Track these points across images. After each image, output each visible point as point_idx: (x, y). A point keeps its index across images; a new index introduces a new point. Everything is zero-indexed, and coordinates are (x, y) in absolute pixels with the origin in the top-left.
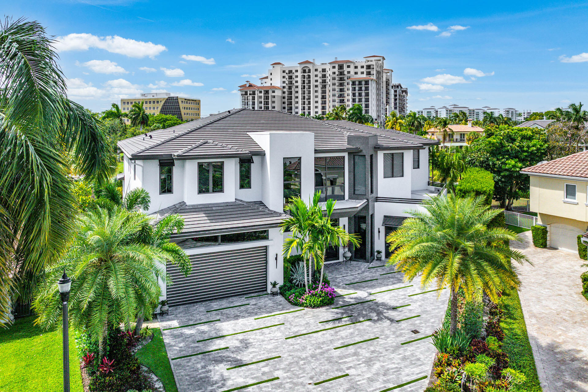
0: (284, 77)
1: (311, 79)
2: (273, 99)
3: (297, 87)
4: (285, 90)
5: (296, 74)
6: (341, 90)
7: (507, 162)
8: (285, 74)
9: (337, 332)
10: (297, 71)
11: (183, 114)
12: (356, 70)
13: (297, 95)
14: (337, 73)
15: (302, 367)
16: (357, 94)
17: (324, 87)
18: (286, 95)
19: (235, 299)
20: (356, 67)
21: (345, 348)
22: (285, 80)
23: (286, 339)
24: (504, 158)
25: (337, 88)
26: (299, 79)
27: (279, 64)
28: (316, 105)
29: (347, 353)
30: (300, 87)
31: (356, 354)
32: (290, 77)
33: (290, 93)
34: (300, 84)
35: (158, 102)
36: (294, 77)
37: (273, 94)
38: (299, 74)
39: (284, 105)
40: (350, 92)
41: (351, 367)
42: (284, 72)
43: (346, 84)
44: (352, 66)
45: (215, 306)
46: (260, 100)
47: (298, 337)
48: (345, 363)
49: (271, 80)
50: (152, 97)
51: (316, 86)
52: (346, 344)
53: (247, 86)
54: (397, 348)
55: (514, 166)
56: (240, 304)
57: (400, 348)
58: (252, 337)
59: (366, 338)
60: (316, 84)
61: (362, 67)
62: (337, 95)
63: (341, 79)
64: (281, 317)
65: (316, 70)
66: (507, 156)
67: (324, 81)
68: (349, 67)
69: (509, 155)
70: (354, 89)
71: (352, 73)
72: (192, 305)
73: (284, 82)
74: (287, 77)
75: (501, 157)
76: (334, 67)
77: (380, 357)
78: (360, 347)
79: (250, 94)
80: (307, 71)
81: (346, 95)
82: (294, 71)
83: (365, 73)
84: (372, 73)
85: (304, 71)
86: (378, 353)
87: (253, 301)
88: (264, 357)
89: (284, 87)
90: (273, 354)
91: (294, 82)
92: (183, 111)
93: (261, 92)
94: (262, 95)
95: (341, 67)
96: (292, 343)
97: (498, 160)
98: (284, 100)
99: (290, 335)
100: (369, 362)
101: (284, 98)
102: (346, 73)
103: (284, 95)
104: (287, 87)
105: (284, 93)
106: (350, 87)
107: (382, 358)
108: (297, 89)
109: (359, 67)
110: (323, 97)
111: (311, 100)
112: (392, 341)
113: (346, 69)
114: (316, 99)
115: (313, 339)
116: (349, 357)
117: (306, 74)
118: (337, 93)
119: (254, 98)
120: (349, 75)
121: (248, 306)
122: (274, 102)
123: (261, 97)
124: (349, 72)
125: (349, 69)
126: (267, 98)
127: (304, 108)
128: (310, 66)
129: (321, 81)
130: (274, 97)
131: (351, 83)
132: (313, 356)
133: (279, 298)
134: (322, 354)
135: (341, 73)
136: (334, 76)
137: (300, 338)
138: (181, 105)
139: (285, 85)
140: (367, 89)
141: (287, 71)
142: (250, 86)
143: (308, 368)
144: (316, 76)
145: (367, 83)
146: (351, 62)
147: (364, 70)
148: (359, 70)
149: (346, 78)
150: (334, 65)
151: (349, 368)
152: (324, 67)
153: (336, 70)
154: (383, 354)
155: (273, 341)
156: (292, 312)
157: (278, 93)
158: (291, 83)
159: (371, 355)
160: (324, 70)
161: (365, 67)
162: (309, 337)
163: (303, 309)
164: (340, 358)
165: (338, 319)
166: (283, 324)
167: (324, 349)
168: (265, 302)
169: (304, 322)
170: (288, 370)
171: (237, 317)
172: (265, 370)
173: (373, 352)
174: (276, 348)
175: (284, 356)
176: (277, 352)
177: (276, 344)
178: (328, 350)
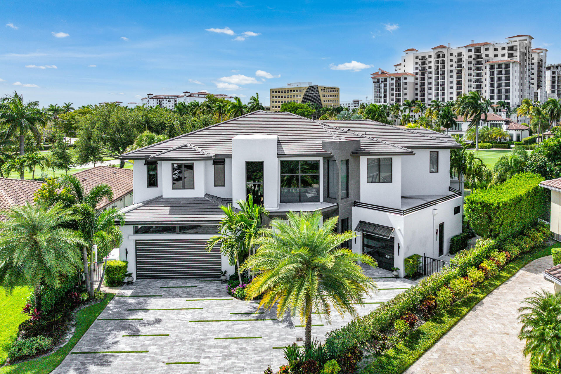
0: (417, 63)
1: (446, 64)
2: (405, 86)
3: (430, 73)
4: (418, 76)
5: (430, 59)
6: (479, 75)
8: (417, 60)
9: (234, 325)
10: (430, 56)
11: (322, 101)
12: (496, 53)
13: (430, 81)
14: (473, 57)
15: (174, 347)
16: (496, 79)
17: (460, 71)
18: (419, 81)
20: (496, 49)
21: (224, 340)
22: (417, 66)
23: (190, 321)
25: (474, 73)
26: (433, 65)
27: (413, 50)
28: (451, 90)
29: (220, 345)
30: (433, 73)
31: (225, 347)
32: (424, 63)
33: (423, 79)
34: (433, 70)
35: (300, 91)
36: (427, 62)
37: (405, 81)
38: (433, 59)
39: (416, 92)
40: (488, 77)
41: (209, 357)
42: (417, 58)
43: (483, 68)
44: (491, 49)
45: (171, 284)
46: (392, 87)
48: (209, 352)
49: (404, 66)
50: (296, 86)
51: (451, 71)
52: (229, 336)
53: (380, 73)
54: (266, 351)
56: (190, 285)
57: (268, 351)
59: (251, 335)
60: (451, 69)
61: (503, 49)
62: (473, 80)
63: (479, 63)
64: (207, 302)
65: (451, 55)
67: (460, 66)
68: (487, 49)
70: (493, 73)
71: (491, 56)
72: (157, 280)
73: (417, 68)
74: (420, 63)
76: (470, 51)
77: (242, 354)
78: (236, 343)
79: (382, 82)
80: (441, 56)
81: (483, 80)
82: (427, 57)
83: (507, 55)
84: (514, 55)
85: (438, 56)
86: (244, 350)
87: (202, 285)
88: (157, 333)
89: (417, 74)
90: (167, 332)
91: (427, 68)
92: (323, 99)
93: (392, 79)
94: (394, 82)
95: (478, 50)
96: (190, 326)
98: (416, 87)
99: (196, 319)
100: (227, 357)
101: (417, 84)
102: (483, 56)
103: (417, 81)
104: (420, 73)
105: (417, 79)
106: (488, 71)
107: (242, 356)
108: (430, 75)
109: (500, 49)
110: (459, 83)
111: (446, 86)
112: (270, 343)
113: (483, 52)
114: (451, 85)
115: (209, 326)
116: (218, 348)
117: (440, 60)
118: (473, 79)
119: (385, 86)
120: (487, 58)
121: (194, 289)
122: (405, 89)
123: (392, 84)
124: (487, 55)
125: (487, 52)
126: (399, 85)
127: (437, 95)
128: (445, 51)
129: (456, 66)
130: (406, 83)
131: (488, 67)
132: (192, 341)
133: (225, 286)
135: (479, 57)
136: (470, 60)
137: (201, 323)
138: (321, 93)
139: (418, 71)
140: (508, 72)
141: (420, 57)
142: (383, 73)
143: (178, 349)
144: (451, 60)
145: (507, 66)
146: (490, 44)
147: (506, 52)
148: (500, 52)
149: (483, 62)
150: (470, 48)
151: (207, 357)
152: (460, 51)
153: (472, 54)
154: (247, 353)
155: (178, 321)
156: (223, 300)
157: (411, 80)
158: (424, 69)
159: (237, 351)
160: (460, 54)
161: (507, 49)
162: (208, 324)
163: (232, 299)
164: (210, 347)
165: (248, 314)
166: (202, 309)
167: (207, 336)
168: (212, 287)
169: (219, 311)
170: (161, 347)
171: (177, 296)
172: (147, 343)
173: (241, 349)
174: (174, 327)
175: (172, 335)
176: (171, 331)
177: (178, 324)
178: (209, 339)
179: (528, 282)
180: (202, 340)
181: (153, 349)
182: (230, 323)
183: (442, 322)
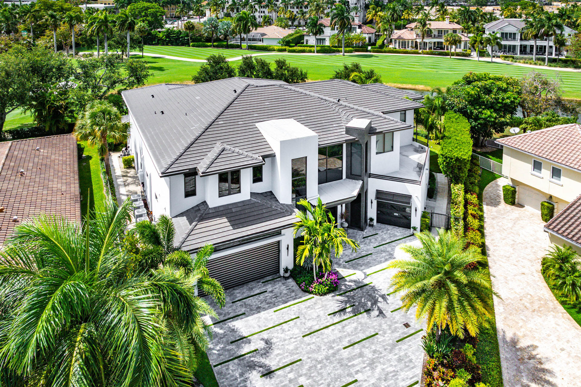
7: (483, 111)
9: (343, 327)
15: (320, 371)
19: (253, 284)
21: (352, 347)
23: (304, 336)
24: (480, 108)
29: (354, 354)
31: (361, 355)
41: (358, 371)
45: (238, 295)
47: (312, 334)
48: (353, 365)
52: (352, 342)
54: (393, 346)
55: (490, 116)
56: (258, 291)
57: (395, 346)
58: (276, 336)
59: (369, 334)
64: (295, 308)
66: (483, 107)
69: (485, 105)
75: (478, 107)
77: (381, 358)
78: (364, 346)
86: (378, 353)
87: (269, 288)
88: (288, 360)
90: (295, 356)
96: (308, 342)
97: (475, 109)
99: (306, 332)
100: (372, 364)
107: (382, 359)
112: (389, 338)
115: (325, 336)
116: (356, 359)
121: (266, 294)
132: (327, 358)
133: (291, 282)
134: (334, 354)
137: (314, 335)
143: (324, 372)
151: (357, 372)
154: (383, 355)
155: (293, 340)
156: (304, 301)
159: (373, 355)
162: (322, 334)
163: (313, 297)
164: (349, 359)
165: (343, 310)
166: (298, 317)
167: (335, 348)
168: (280, 287)
169: (316, 315)
170: (309, 376)
171: (259, 309)
172: (291, 376)
173: (374, 352)
174: (297, 349)
175: (304, 358)
176: (298, 353)
177: (296, 343)
178: (339, 350)
181: (303, 381)
182: (338, 326)
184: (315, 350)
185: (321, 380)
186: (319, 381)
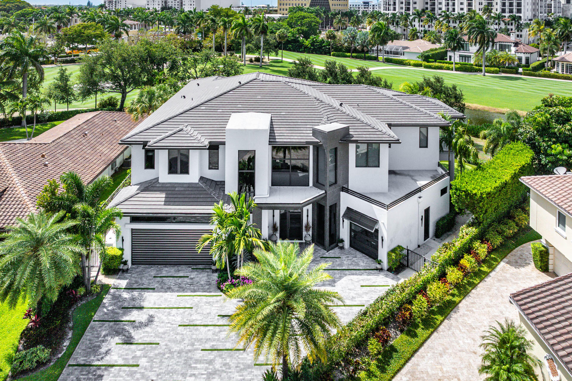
7: (553, 146)
9: (221, 331)
15: (163, 360)
21: (210, 352)
23: (180, 326)
24: (550, 141)
29: (206, 358)
31: (211, 362)
41: (194, 374)
45: (164, 272)
47: (188, 327)
48: (195, 368)
52: (215, 347)
54: (247, 368)
55: (561, 153)
56: (181, 275)
57: (249, 368)
58: (159, 316)
64: (198, 299)
66: (554, 139)
69: (557, 138)
72: (151, 266)
75: (547, 139)
77: (225, 372)
78: (221, 356)
86: (228, 367)
87: (193, 275)
90: (157, 339)
96: (179, 331)
97: (544, 141)
99: (185, 322)
100: (212, 374)
107: (225, 374)
112: (251, 358)
115: (198, 333)
116: (203, 363)
121: (186, 279)
127: (448, 5)
132: (180, 352)
133: (215, 276)
137: (189, 328)
143: (166, 362)
151: (192, 375)
154: (230, 370)
155: (169, 325)
156: (210, 296)
159: (221, 367)
162: (196, 330)
163: (221, 296)
164: (197, 361)
166: (192, 308)
167: (195, 347)
168: (202, 277)
169: (208, 311)
170: (151, 360)
171: (169, 289)
172: (138, 353)
173: (225, 365)
174: (164, 333)
175: (162, 344)
176: (161, 337)
177: (168, 329)
178: (197, 349)
179: (506, 280)
180: (190, 351)
181: (143, 362)
182: (217, 329)
183: (415, 335)
184: (177, 341)
185: (157, 367)
186: (155, 367)
